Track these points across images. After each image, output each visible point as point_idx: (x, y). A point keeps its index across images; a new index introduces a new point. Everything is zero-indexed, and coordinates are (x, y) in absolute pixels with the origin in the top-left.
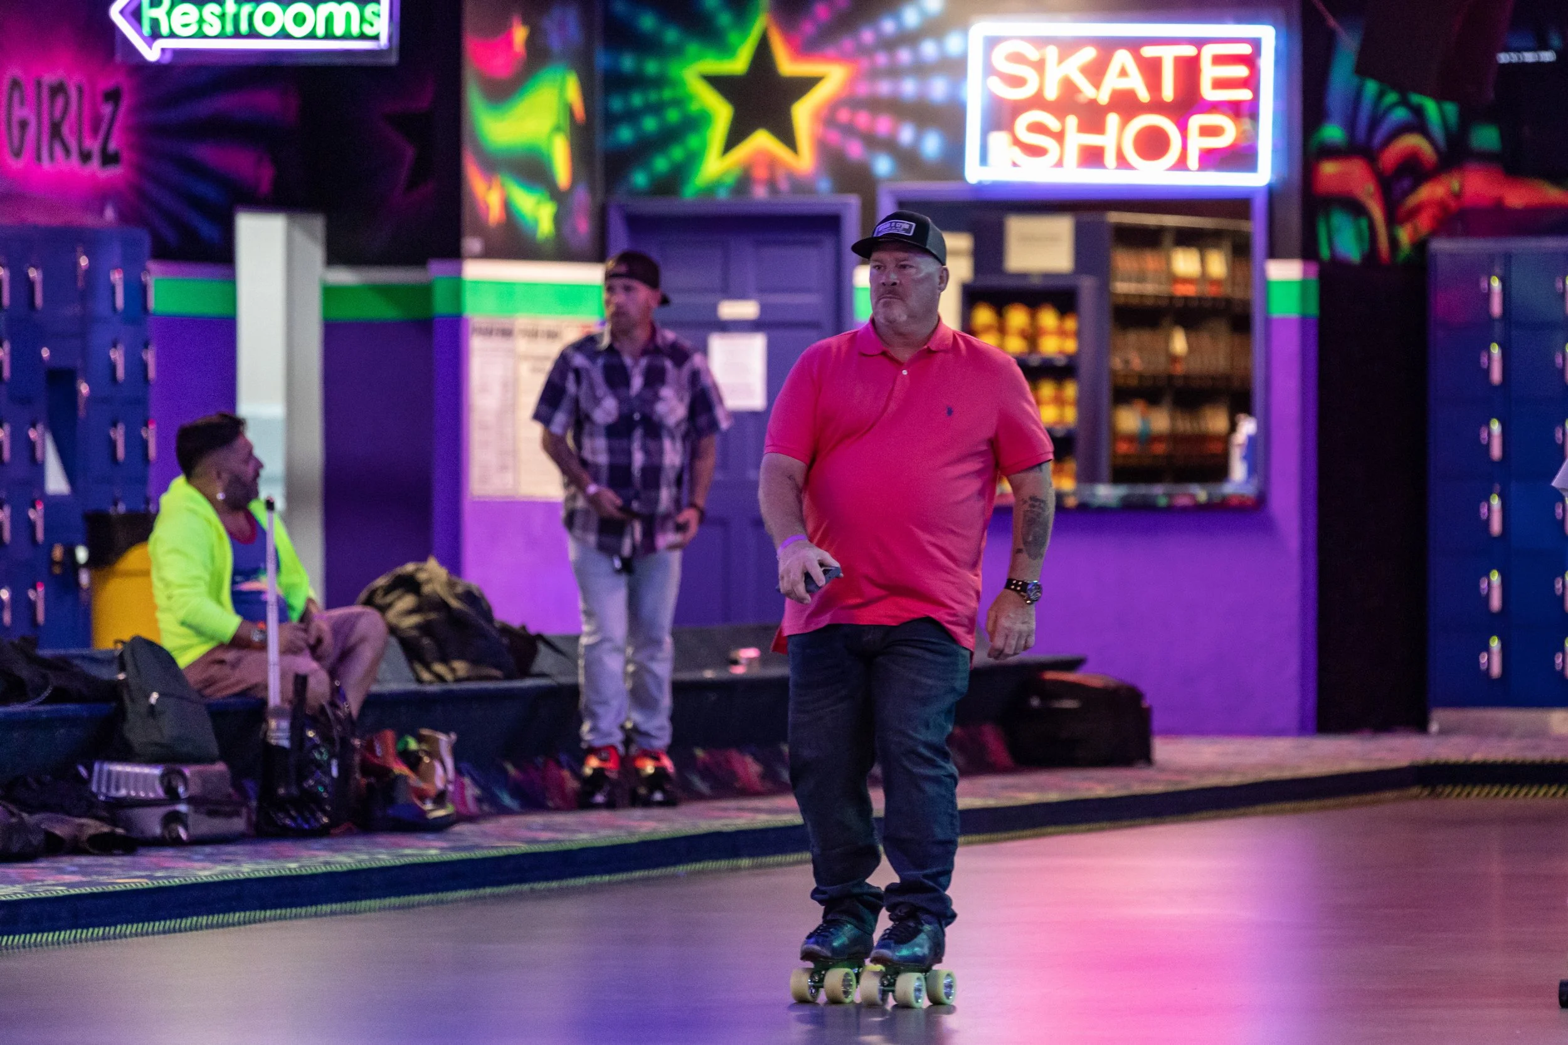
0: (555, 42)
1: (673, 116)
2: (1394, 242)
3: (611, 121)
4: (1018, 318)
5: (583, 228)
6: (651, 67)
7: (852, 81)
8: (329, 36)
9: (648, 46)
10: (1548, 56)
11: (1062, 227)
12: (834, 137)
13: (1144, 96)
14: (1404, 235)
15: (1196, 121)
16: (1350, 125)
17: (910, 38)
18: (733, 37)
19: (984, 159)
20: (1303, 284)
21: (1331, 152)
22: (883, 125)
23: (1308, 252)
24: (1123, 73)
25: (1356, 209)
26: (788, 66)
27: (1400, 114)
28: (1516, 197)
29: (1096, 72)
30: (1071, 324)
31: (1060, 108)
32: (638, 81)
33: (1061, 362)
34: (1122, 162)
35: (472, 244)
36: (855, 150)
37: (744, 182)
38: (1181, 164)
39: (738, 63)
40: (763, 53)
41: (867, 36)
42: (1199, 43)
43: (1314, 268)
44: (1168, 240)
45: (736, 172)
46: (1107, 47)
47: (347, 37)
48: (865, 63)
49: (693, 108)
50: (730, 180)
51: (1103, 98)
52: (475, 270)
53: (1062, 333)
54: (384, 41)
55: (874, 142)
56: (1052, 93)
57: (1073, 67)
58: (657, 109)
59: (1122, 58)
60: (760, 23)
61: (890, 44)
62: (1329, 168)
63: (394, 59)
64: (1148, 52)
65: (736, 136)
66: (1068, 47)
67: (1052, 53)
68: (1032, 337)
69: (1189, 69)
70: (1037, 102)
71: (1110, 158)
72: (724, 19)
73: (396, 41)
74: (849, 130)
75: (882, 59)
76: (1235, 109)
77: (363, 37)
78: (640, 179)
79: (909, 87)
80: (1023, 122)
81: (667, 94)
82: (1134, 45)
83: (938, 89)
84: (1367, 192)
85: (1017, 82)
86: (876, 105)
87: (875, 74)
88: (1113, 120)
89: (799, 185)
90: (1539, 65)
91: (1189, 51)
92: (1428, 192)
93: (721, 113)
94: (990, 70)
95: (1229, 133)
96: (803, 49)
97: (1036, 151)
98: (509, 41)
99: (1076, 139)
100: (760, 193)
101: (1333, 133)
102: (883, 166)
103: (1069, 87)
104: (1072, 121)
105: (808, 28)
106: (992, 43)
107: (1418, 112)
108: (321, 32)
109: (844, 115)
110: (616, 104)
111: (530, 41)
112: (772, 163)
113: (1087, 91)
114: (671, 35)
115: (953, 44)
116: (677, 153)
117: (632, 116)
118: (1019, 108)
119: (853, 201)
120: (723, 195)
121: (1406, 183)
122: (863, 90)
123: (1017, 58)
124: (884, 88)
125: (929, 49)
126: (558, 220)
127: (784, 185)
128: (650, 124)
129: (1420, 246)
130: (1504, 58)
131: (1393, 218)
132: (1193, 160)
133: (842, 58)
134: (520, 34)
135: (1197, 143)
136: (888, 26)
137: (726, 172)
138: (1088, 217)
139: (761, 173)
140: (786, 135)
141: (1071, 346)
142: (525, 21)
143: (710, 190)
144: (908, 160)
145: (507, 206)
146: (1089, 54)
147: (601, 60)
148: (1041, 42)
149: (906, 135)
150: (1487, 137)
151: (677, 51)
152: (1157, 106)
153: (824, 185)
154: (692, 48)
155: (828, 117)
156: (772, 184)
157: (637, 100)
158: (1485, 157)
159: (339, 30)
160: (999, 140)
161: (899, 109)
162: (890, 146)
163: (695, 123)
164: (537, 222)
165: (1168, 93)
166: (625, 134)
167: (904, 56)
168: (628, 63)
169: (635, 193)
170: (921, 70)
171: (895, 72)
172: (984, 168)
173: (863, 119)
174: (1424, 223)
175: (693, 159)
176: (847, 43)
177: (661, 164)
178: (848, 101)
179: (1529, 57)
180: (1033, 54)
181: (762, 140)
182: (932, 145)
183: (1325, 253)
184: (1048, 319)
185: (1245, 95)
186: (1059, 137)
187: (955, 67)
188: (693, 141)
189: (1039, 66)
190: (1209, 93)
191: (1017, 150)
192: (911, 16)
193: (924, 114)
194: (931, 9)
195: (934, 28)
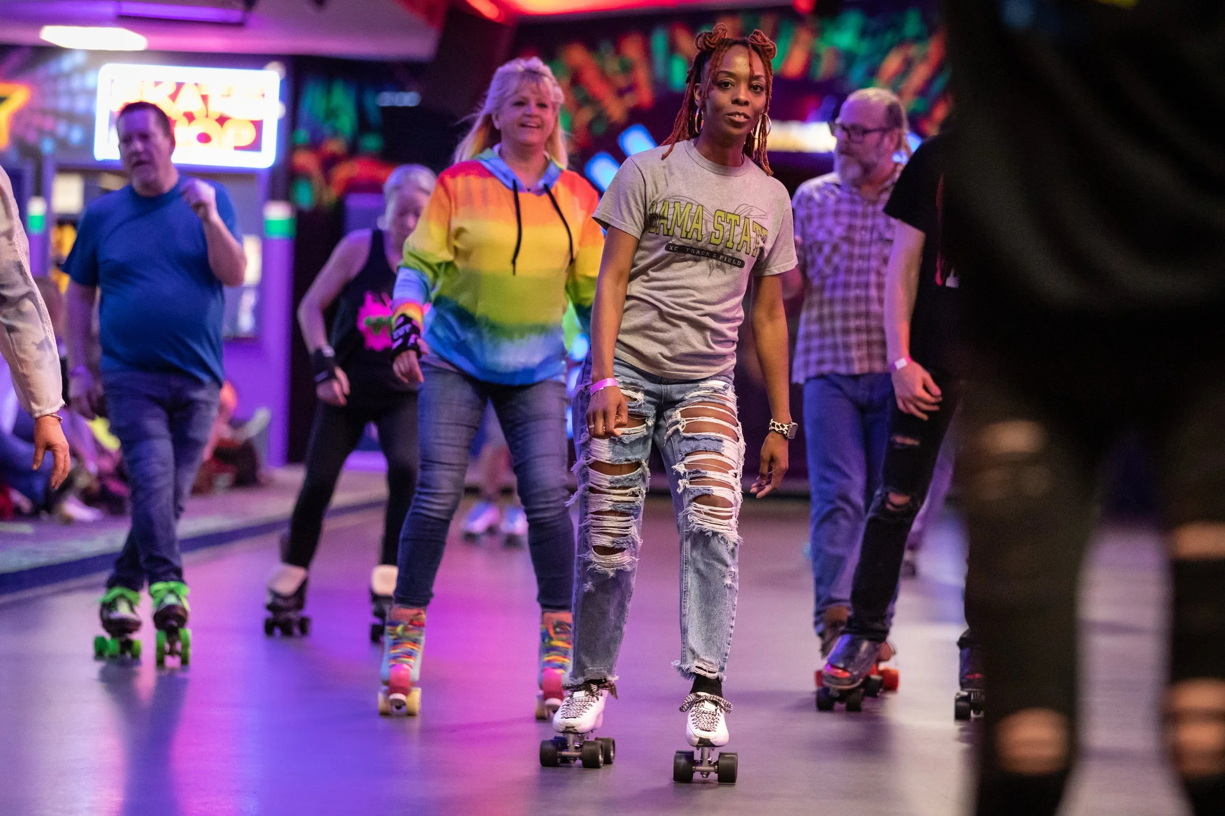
7: (32, 98)
12: (22, 129)
13: (199, 112)
16: (312, 134)
17: (68, 76)
21: (301, 147)
22: (48, 123)
23: (289, 199)
29: (172, 97)
36: (31, 137)
41: (41, 73)
48: (40, 88)
55: (42, 132)
61: (54, 79)
62: (299, 156)
74: (29, 125)
75: (48, 87)
79: (63, 104)
83: (81, 105)
84: (314, 169)
86: (44, 112)
87: (45, 95)
101: (302, 134)
102: (48, 146)
109: (27, 118)
115: (89, 80)
119: (29, 167)
121: (332, 165)
122: (39, 103)
124: (49, 103)
125: (76, 82)
129: (340, 199)
131: (328, 182)
133: (25, 84)
136: (53, 68)
144: (62, 144)
149: (61, 129)
150: (372, 143)
152: (207, 117)
153: (13, 156)
158: (369, 154)
161: (57, 115)
162: (52, 134)
165: (214, 111)
167: (62, 85)
170: (71, 94)
171: (56, 94)
172: (104, 151)
173: (37, 120)
174: (340, 188)
178: (30, 109)
182: (76, 135)
183: (297, 202)
187: (92, 93)
192: (67, 64)
193: (72, 118)
194: (79, 59)
195: (81, 70)
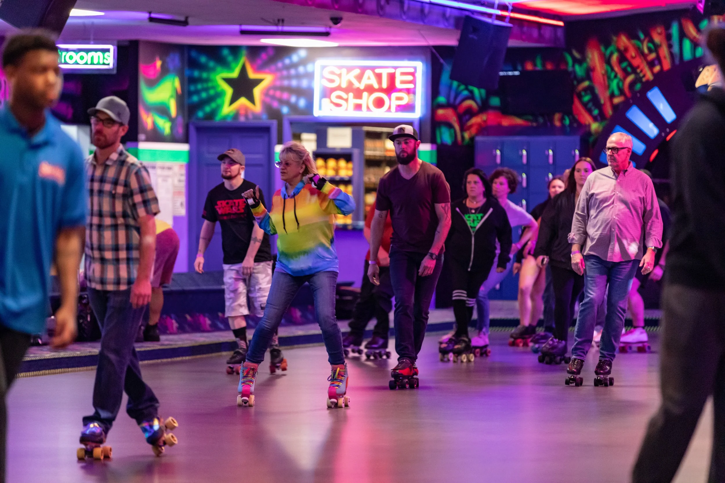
0: (171, 67)
1: (212, 92)
2: (463, 138)
3: (190, 94)
4: (332, 163)
5: (181, 131)
6: (205, 75)
7: (274, 80)
8: (92, 64)
9: (203, 68)
10: (517, 73)
11: (347, 132)
12: (268, 100)
13: (376, 86)
14: (467, 135)
15: (394, 95)
16: (448, 97)
17: (295, 66)
18: (233, 65)
19: (320, 108)
20: (431, 152)
21: (441, 106)
22: (285, 96)
23: (433, 141)
24: (369, 78)
25: (450, 126)
26: (252, 75)
27: (466, 93)
28: (505, 122)
29: (359, 78)
30: (350, 165)
31: (347, 90)
32: (199, 80)
33: (347, 178)
34: (368, 109)
35: (142, 136)
36: (275, 105)
37: (237, 115)
38: (389, 109)
39: (235, 74)
40: (243, 70)
41: (280, 65)
42: (395, 68)
43: (435, 146)
44: (384, 136)
45: (234, 112)
46: (363, 69)
47: (98, 64)
48: (279, 74)
49: (219, 90)
50: (232, 114)
51: (362, 87)
52: (143, 146)
53: (347, 169)
54: (111, 66)
55: (282, 102)
56: (344, 85)
57: (352, 76)
58: (206, 90)
59: (369, 73)
60: (243, 59)
61: (288, 68)
62: (440, 112)
63: (115, 72)
64: (377, 71)
65: (233, 100)
66: (350, 69)
67: (344, 71)
68: (337, 170)
69: (392, 77)
70: (339, 88)
71: (364, 108)
72: (230, 58)
73: (116, 65)
74: (273, 97)
75: (285, 73)
76: (408, 91)
77: (104, 64)
78: (200, 114)
79: (294, 83)
80: (334, 95)
81: (210, 84)
82: (373, 68)
83: (304, 83)
84: (454, 120)
85: (332, 81)
86: (283, 89)
87: (282, 78)
88: (365, 94)
89: (256, 116)
90: (514, 76)
91: (392, 71)
92: (475, 120)
93: (229, 91)
94: (323, 77)
95: (406, 99)
96: (257, 70)
97: (338, 105)
98: (155, 66)
99: (353, 101)
100: (242, 119)
101: (442, 99)
102: (285, 110)
103: (350, 84)
104: (351, 95)
105: (259, 62)
106: (323, 67)
107: (471, 92)
108: (89, 62)
109: (271, 92)
110: (192, 88)
111: (162, 66)
112: (246, 109)
113: (356, 85)
114: (211, 64)
115: (310, 68)
116: (213, 105)
117: (197, 92)
118: (333, 90)
119: (274, 123)
120: (229, 120)
121: (467, 117)
122: (278, 83)
123: (333, 73)
124: (286, 83)
125: (301, 69)
126: (172, 128)
127: (250, 116)
128: (204, 95)
129: (472, 139)
130: (502, 74)
131: (463, 129)
132: (393, 108)
133: (270, 72)
134: (159, 63)
135: (395, 103)
136: (287, 61)
137: (231, 112)
138: (357, 128)
139: (242, 112)
140: (251, 99)
141: (350, 173)
142: (161, 59)
143: (225, 118)
144: (294, 108)
145: (154, 123)
146: (357, 71)
147: (187, 72)
148: (340, 67)
149: (293, 99)
150: (495, 101)
151: (213, 70)
152: (381, 90)
153: (264, 117)
154: (219, 69)
155: (266, 93)
156: (246, 116)
157: (199, 86)
158: (495, 108)
159: (95, 62)
160: (326, 101)
161: (291, 90)
162: (287, 103)
163: (219, 95)
164: (164, 129)
165: (385, 85)
166: (195, 98)
167: (293, 72)
168: (196, 74)
169: (199, 119)
170: (298, 77)
171: (289, 77)
172: (320, 111)
173: (278, 94)
174: (473, 131)
175: (219, 107)
176: (273, 67)
177: (208, 109)
178: (273, 87)
179: (510, 73)
180: (338, 71)
181: (243, 101)
182: (302, 103)
183: (439, 141)
184: (342, 163)
185: (411, 86)
186: (346, 100)
187: (310, 76)
188: (219, 101)
189: (340, 76)
190: (398, 85)
191: (332, 105)
192: (295, 58)
193: (299, 92)
194: (303, 54)
195: (303, 62)
